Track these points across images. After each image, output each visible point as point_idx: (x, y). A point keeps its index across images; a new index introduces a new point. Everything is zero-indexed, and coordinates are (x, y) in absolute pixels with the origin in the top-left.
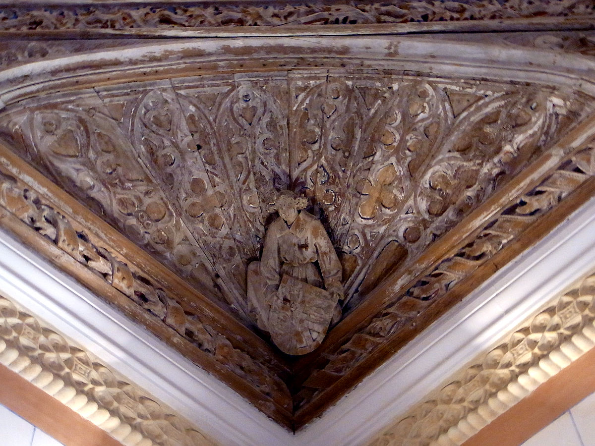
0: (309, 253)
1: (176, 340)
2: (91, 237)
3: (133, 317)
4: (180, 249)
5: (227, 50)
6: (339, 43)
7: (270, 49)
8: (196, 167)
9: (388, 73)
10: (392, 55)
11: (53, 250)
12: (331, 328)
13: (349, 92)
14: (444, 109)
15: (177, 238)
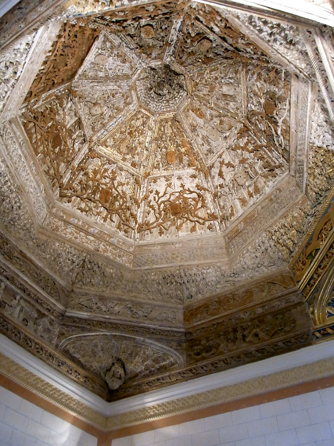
0: (119, 373)
1: (90, 389)
2: (78, 371)
3: (83, 386)
4: (94, 368)
5: (111, 335)
6: (134, 337)
7: (120, 336)
8: (101, 354)
9: (142, 344)
10: (144, 341)
11: (70, 376)
12: (121, 386)
13: (134, 346)
14: (151, 353)
15: (94, 366)
